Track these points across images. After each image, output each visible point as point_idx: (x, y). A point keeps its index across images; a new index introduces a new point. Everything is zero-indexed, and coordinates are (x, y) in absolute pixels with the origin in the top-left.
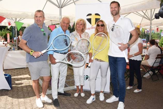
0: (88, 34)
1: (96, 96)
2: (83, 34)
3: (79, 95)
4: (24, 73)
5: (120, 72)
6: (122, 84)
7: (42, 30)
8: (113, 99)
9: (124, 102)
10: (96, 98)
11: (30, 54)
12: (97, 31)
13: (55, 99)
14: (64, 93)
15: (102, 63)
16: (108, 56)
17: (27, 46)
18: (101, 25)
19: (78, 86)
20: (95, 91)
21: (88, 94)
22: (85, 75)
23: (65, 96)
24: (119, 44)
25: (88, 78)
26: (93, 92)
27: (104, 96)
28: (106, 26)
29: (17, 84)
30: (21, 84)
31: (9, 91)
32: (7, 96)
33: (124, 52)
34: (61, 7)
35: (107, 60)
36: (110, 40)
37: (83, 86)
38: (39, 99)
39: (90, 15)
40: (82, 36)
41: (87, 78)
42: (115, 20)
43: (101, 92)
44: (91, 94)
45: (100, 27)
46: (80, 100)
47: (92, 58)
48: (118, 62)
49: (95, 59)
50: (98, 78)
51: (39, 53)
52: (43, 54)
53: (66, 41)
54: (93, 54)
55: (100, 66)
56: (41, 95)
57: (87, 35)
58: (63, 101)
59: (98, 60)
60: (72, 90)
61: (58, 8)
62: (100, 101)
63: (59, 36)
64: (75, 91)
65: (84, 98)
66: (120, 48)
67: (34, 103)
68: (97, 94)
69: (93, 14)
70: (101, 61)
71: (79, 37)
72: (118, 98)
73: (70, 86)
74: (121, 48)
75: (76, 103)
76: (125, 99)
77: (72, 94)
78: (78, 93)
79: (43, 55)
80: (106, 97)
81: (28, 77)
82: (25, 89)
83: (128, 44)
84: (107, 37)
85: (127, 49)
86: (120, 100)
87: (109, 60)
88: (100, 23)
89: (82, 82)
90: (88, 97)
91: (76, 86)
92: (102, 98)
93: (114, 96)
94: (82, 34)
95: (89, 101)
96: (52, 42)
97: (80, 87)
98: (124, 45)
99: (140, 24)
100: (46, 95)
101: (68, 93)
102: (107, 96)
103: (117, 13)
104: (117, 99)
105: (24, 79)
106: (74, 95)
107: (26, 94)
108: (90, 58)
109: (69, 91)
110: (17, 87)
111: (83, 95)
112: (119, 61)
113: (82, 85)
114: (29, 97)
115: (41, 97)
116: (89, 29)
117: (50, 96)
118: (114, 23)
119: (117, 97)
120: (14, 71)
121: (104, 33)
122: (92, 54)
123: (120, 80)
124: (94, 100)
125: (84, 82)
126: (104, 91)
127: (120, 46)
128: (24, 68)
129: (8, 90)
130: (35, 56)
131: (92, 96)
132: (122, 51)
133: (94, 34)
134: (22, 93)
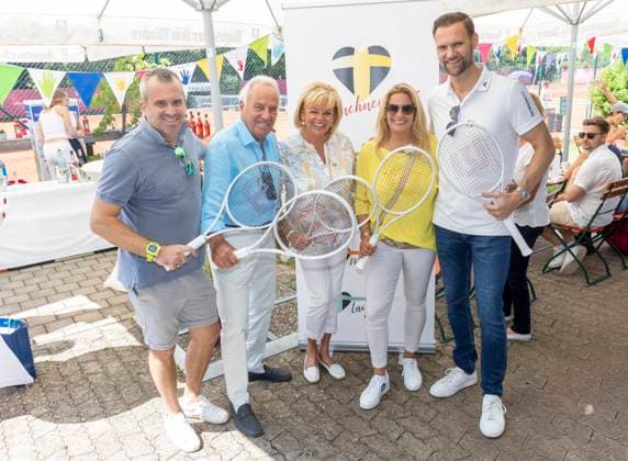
4: (60, 289)
11: (146, 258)
14: (263, 371)
16: (432, 229)
21: (357, 361)
24: (487, 195)
25: (349, 302)
26: (378, 361)
29: (49, 351)
30: (68, 345)
31: (30, 392)
32: (30, 417)
34: (209, 8)
41: (346, 303)
43: (407, 354)
44: (373, 368)
45: (399, 113)
46: (332, 397)
55: (403, 266)
58: (267, 406)
60: (288, 351)
61: (199, 11)
64: (301, 353)
67: (155, 434)
69: (361, 50)
70: (407, 246)
72: (474, 375)
75: (322, 411)
81: (85, 308)
82: (93, 370)
86: (487, 389)
87: (439, 244)
92: (412, 379)
93: (457, 368)
94: (325, 146)
95: (369, 397)
99: (521, 30)
100: (201, 396)
103: (464, 63)
104: (471, 380)
105: (73, 318)
107: (107, 393)
108: (363, 237)
109: (278, 356)
110: (57, 364)
114: (129, 407)
116: (346, 112)
118: (455, 100)
119: (468, 371)
120: (14, 285)
123: (487, 318)
124: (385, 392)
128: (53, 261)
129: (20, 388)
130: (167, 264)
131: (376, 376)
134: (92, 394)
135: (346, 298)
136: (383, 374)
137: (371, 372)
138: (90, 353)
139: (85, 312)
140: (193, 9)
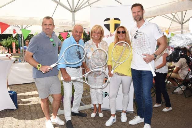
0: (107, 43)
1: (117, 117)
2: (101, 43)
3: (97, 115)
4: (32, 89)
5: (146, 89)
6: (148, 103)
7: (51, 40)
8: (138, 120)
9: (150, 124)
10: (117, 120)
11: (37, 69)
12: (118, 40)
13: (68, 121)
14: (78, 113)
15: (123, 77)
16: (130, 69)
17: (34, 59)
18: (122, 32)
19: (96, 105)
20: (116, 110)
21: (107, 114)
22: (104, 92)
23: (80, 117)
24: (144, 55)
26: (113, 112)
27: (127, 116)
28: (128, 32)
29: (23, 103)
30: (29, 102)
31: (15, 111)
32: (12, 117)
33: (150, 64)
34: (74, 11)
35: (130, 74)
36: (133, 50)
37: (102, 105)
38: (50, 120)
39: (108, 19)
40: (99, 46)
41: (106, 95)
42: (139, 26)
43: (123, 111)
44: (111, 114)
45: (121, 34)
46: (97, 122)
47: (112, 72)
48: (143, 77)
49: (115, 73)
50: (119, 95)
51: (47, 68)
52: (52, 68)
53: (79, 53)
54: (113, 67)
55: (121, 81)
56: (52, 116)
57: (104, 45)
58: (77, 122)
59: (118, 74)
60: (88, 109)
61: (71, 12)
62: (122, 122)
63: (71, 47)
64: (92, 110)
65: (103, 119)
66: (145, 59)
67: (43, 125)
68: (118, 114)
69: (112, 18)
70: (122, 75)
71: (96, 47)
72: (144, 119)
73: (86, 104)
74: (147, 60)
75: (93, 125)
76: (151, 121)
77: (89, 114)
78: (95, 113)
79: (52, 70)
80: (129, 118)
82: (33, 108)
83: (154, 54)
84: (129, 47)
85: (154, 60)
86: (146, 122)
87: (132, 74)
88: (121, 30)
89: (100, 100)
90: (107, 117)
91: (94, 105)
92: (124, 118)
93: (138, 116)
94: (99, 44)
95: (109, 123)
96: (63, 54)
97: (97, 106)
98: (150, 55)
99: (169, 29)
100: (57, 117)
101: (83, 112)
102: (130, 116)
103: (141, 18)
104: (142, 120)
105: (32, 96)
106: (90, 115)
107: (34, 114)
108: (109, 71)
109: (85, 110)
110: (24, 106)
111: (101, 115)
112: (144, 75)
113: (100, 103)
114: (38, 118)
115: (52, 118)
116: (107, 36)
117: (62, 117)
118: (137, 29)
119: (142, 117)
120: (21, 87)
121: (126, 41)
122: (111, 67)
123: (146, 98)
124: (114, 122)
125: (102, 100)
126: (126, 111)
127: (145, 57)
129: (13, 110)
130: (43, 71)
131: (112, 116)
132: (148, 63)
133: (114, 43)
134: (30, 114)
135: (106, 94)
136: (114, 116)
137: (111, 115)
138: (33, 104)
139: (36, 95)
140: (69, 12)
